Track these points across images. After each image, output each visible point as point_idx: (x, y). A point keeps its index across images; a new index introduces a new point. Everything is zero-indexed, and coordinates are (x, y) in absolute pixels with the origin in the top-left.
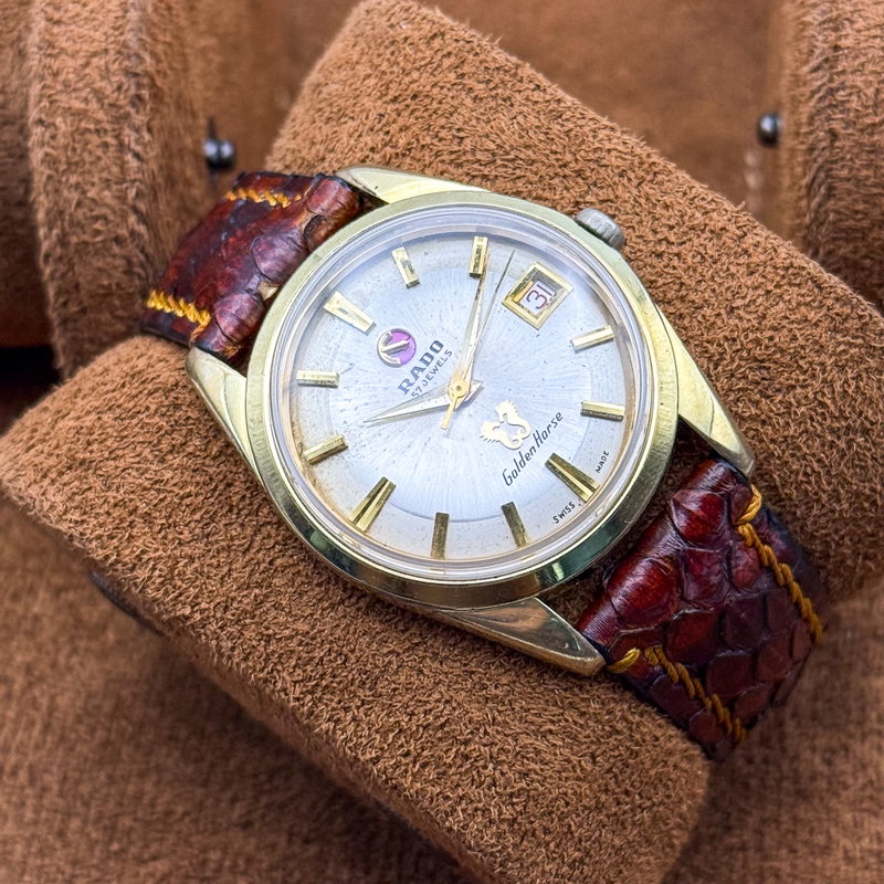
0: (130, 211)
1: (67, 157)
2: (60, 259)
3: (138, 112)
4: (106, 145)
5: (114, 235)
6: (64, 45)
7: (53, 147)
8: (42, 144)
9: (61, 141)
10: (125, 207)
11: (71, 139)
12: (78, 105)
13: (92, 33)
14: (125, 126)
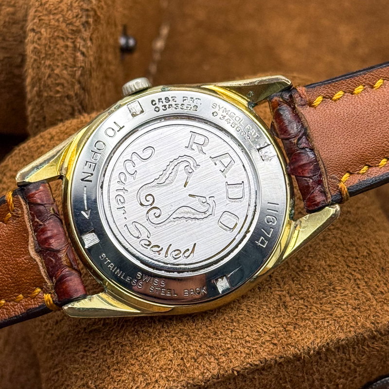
0: (76, 83)
1: (46, 50)
2: (37, 103)
3: (85, 30)
4: (67, 46)
5: (66, 95)
7: (39, 44)
8: (33, 42)
9: (44, 42)
10: (74, 80)
11: (48, 41)
12: (54, 23)
14: (78, 37)
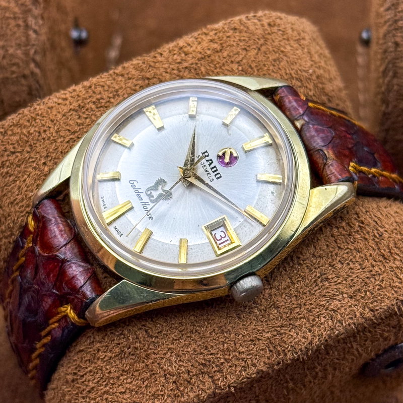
3: (36, 9)
14: (30, 16)
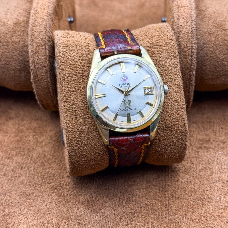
1: (35, 51)
5: (44, 66)
6: (35, 30)
7: (33, 49)
10: (46, 60)
11: (36, 47)
12: (38, 41)
13: (40, 28)
